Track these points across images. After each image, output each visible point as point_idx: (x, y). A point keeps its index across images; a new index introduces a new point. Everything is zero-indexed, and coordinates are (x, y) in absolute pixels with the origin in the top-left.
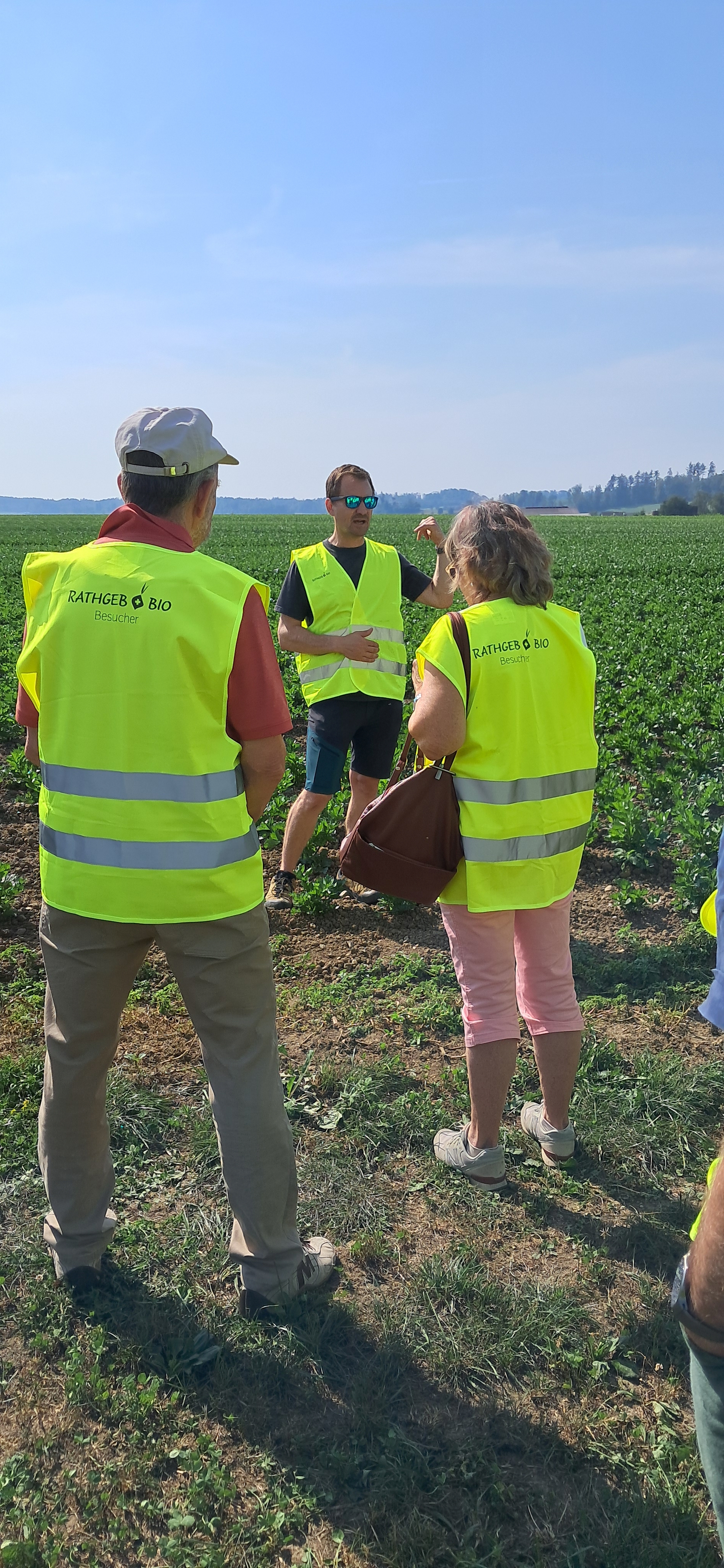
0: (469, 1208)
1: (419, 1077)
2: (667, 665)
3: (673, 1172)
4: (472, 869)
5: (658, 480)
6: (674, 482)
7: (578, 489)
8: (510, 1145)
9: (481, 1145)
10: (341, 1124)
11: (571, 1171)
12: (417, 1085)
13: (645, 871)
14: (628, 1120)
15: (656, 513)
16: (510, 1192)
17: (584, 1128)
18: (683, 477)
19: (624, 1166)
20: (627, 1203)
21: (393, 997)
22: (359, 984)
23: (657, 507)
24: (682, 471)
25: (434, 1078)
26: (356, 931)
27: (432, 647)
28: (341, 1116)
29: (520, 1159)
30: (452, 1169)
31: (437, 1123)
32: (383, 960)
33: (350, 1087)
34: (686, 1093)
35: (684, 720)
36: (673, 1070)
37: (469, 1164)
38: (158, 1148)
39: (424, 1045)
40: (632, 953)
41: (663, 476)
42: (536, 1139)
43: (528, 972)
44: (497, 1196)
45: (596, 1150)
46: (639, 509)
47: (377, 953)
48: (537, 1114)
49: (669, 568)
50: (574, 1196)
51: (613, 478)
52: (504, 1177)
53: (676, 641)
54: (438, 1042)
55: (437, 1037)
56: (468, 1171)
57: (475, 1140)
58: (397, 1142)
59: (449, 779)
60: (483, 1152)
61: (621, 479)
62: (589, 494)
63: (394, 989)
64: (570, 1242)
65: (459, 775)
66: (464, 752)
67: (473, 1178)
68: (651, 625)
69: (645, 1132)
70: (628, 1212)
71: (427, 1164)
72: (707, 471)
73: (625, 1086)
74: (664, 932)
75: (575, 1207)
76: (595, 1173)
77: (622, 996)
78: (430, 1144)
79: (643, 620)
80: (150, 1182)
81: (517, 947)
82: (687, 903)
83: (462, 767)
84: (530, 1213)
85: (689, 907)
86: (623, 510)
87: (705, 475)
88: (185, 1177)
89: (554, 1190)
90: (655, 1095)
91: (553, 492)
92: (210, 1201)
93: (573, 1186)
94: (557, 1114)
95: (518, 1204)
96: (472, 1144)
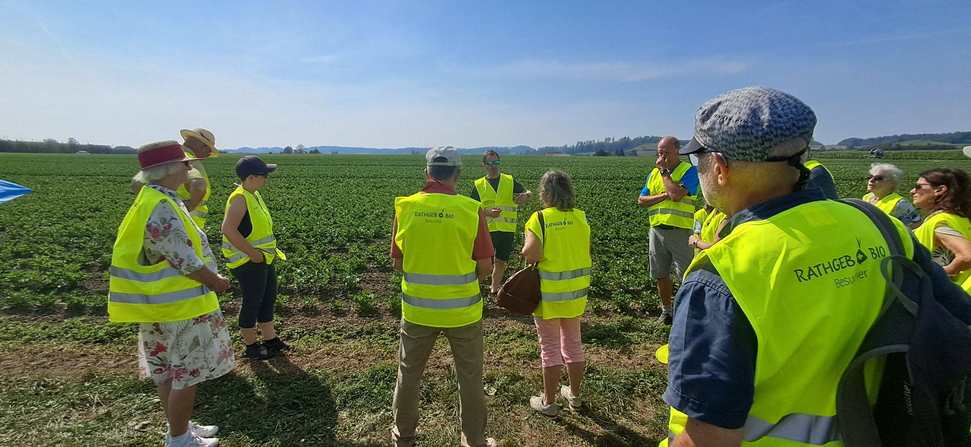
0: (544, 427)
1: (523, 376)
2: (603, 215)
3: (618, 414)
4: (545, 305)
5: (595, 144)
6: (600, 145)
7: (566, 146)
8: (558, 402)
9: (548, 403)
10: (496, 394)
11: (581, 413)
12: (522, 378)
13: (601, 295)
14: (600, 393)
15: (594, 155)
16: (559, 420)
17: (585, 396)
18: (603, 142)
19: (600, 411)
20: (602, 426)
21: (511, 344)
22: (499, 338)
23: (594, 153)
24: (603, 140)
25: (529, 376)
26: (497, 318)
27: (531, 224)
28: (496, 391)
29: (562, 408)
30: (537, 411)
31: (531, 394)
32: (507, 329)
33: (499, 379)
34: (621, 383)
35: (611, 236)
36: (616, 374)
37: (544, 410)
38: (429, 401)
39: (524, 363)
40: (597, 327)
41: (596, 142)
42: (567, 400)
43: (565, 340)
44: (554, 422)
45: (589, 405)
46: (588, 154)
47: (504, 326)
48: (567, 391)
49: (600, 176)
50: (582, 422)
51: (578, 142)
52: (556, 415)
53: (605, 205)
54: (529, 362)
55: (529, 360)
56: (543, 412)
57: (546, 401)
58: (516, 401)
59: (537, 271)
60: (549, 406)
61: (581, 143)
62: (570, 148)
63: (512, 340)
64: (582, 442)
65: (541, 270)
66: (542, 261)
67: (545, 415)
68: (596, 198)
69: (607, 398)
70: (603, 429)
71: (528, 410)
72: (612, 140)
73: (598, 379)
74: (609, 318)
75: (583, 427)
76: (589, 413)
77: (594, 344)
78: (529, 401)
79: (592, 196)
80: (427, 415)
81: (561, 330)
82: (616, 308)
83: (542, 267)
84: (567, 429)
85: (617, 309)
86: (582, 154)
87: (611, 142)
88: (440, 413)
89: (575, 420)
90: (609, 383)
91: (557, 147)
92: (450, 422)
93: (582, 419)
94: (575, 391)
95: (562, 425)
96: (545, 403)
